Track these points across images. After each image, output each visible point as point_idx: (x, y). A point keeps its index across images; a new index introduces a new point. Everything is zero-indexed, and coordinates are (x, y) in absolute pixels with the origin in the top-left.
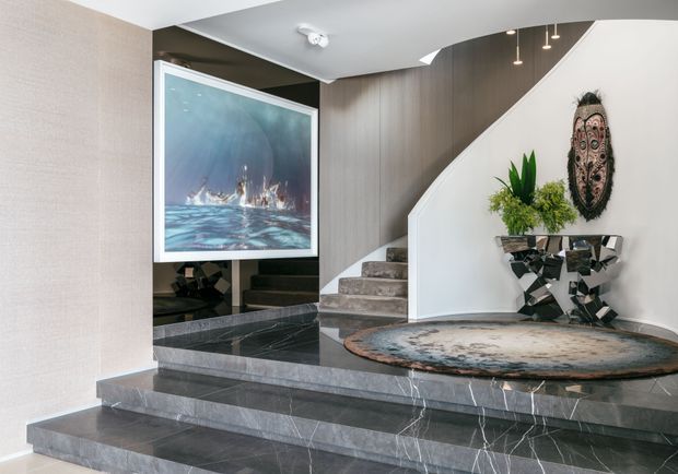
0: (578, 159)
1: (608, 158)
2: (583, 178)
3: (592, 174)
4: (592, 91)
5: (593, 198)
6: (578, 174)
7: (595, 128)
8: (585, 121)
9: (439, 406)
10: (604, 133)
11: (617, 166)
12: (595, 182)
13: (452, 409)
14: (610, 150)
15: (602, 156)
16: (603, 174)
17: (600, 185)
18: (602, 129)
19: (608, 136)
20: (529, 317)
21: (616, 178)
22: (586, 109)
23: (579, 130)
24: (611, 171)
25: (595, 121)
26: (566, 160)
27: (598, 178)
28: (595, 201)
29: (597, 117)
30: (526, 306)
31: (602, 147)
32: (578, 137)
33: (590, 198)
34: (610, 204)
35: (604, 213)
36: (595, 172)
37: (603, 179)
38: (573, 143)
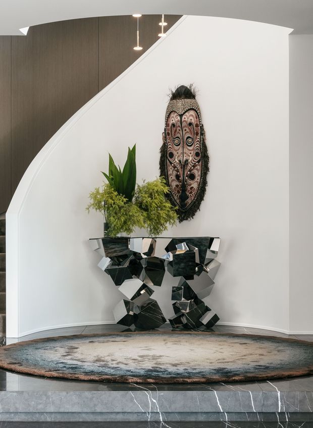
0: (172, 155)
1: (203, 156)
2: (178, 177)
3: (187, 172)
4: (187, 85)
5: (188, 197)
6: (171, 171)
7: (190, 124)
8: (181, 116)
9: (178, 418)
10: (199, 130)
11: (212, 165)
12: (190, 181)
13: (192, 418)
14: (204, 148)
15: (197, 154)
16: (197, 173)
17: (195, 185)
18: (197, 125)
19: (203, 134)
20: (127, 327)
21: (211, 178)
22: (181, 104)
23: (173, 125)
24: (205, 170)
25: (190, 117)
26: (159, 156)
27: (192, 177)
28: (189, 201)
29: (192, 112)
30: (128, 315)
31: (197, 145)
32: (170, 132)
33: (184, 197)
34: (203, 205)
35: (198, 214)
36: (190, 171)
37: (198, 178)
38: (165, 138)
